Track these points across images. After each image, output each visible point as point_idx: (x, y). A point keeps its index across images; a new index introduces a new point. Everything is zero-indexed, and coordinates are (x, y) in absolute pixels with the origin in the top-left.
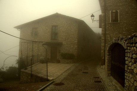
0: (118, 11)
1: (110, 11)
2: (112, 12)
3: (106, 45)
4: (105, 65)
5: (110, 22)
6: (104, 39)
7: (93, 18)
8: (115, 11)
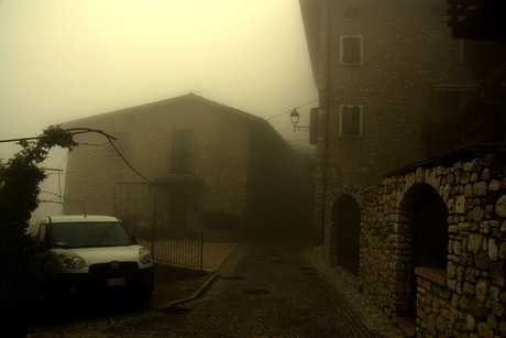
0: (361, 107)
1: (341, 106)
2: (345, 109)
3: (329, 192)
4: (323, 244)
5: (340, 134)
6: (322, 176)
7: (295, 119)
8: (352, 106)
